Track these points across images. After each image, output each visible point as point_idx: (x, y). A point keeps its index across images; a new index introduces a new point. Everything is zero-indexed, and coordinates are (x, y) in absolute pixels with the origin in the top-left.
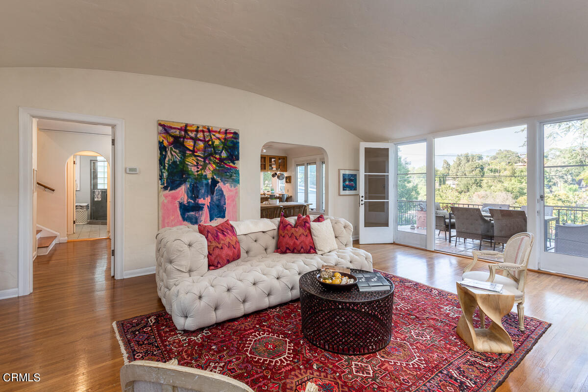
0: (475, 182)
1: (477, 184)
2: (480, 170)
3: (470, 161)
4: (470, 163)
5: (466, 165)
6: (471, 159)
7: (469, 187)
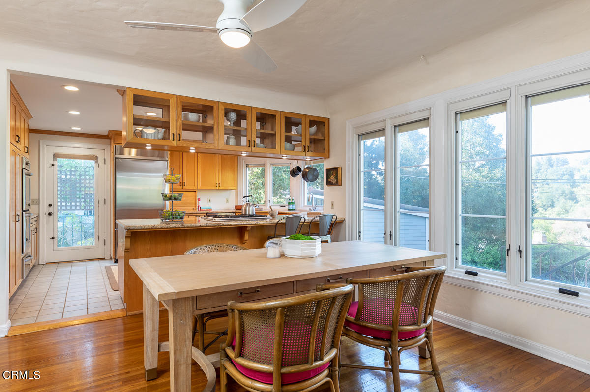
0: (563, 194)
1: (566, 196)
2: (569, 177)
3: (555, 166)
4: (554, 168)
5: (549, 170)
6: (555, 163)
7: (554, 201)
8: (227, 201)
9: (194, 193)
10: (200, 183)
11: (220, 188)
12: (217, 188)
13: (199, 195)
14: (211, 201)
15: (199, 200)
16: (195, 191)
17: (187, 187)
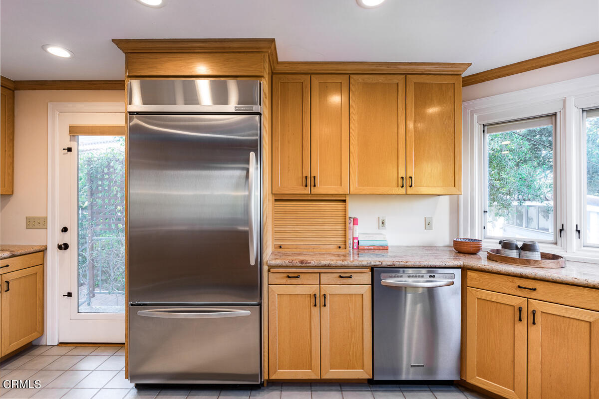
8: (428, 224)
9: (340, 205)
10: (355, 178)
11: (410, 191)
12: (403, 191)
13: (354, 209)
14: (386, 223)
15: (355, 221)
16: (344, 201)
17: (321, 189)
